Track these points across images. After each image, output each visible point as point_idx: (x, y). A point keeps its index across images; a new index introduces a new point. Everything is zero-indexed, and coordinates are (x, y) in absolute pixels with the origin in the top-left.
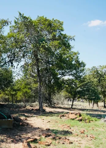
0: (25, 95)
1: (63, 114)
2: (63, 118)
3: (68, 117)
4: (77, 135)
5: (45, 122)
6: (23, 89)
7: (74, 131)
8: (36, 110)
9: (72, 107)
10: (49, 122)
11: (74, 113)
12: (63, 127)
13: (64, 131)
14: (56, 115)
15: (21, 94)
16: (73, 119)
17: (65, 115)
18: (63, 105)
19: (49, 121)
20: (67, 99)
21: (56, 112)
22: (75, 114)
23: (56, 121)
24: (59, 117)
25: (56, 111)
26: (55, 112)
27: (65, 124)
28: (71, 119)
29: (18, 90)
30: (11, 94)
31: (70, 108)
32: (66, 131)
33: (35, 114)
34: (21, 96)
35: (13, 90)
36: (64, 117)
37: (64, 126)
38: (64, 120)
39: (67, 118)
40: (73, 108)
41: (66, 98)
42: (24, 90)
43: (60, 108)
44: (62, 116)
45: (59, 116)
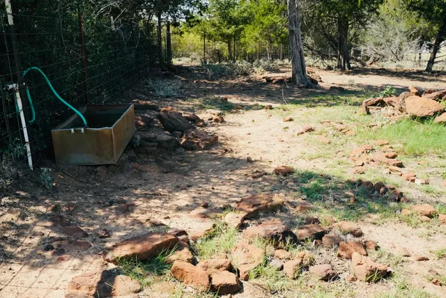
0: (270, 36)
1: (381, 97)
2: (380, 114)
3: (401, 110)
4: (430, 216)
5: (290, 131)
6: (263, 15)
7: (418, 182)
8: (281, 82)
9: (429, 69)
10: (310, 130)
11: (430, 92)
12: (364, 158)
13: (360, 182)
14: (354, 99)
15: (256, 34)
16: (423, 119)
17: (386, 100)
18: (398, 63)
19: (312, 126)
20: (416, 41)
21: (360, 89)
22: (434, 94)
23: (342, 127)
24: (362, 110)
25: (359, 85)
26: (353, 89)
27: (380, 142)
28: (414, 117)
29: (246, 21)
30: (222, 35)
31: (420, 72)
32: (368, 183)
33: (270, 95)
34: (257, 39)
35: (229, 23)
36: (383, 109)
37: (371, 156)
38: (379, 124)
39: (396, 112)
40: (433, 72)
41: (411, 37)
42: (267, 21)
43: (382, 72)
44: (374, 105)
45: (364, 104)
